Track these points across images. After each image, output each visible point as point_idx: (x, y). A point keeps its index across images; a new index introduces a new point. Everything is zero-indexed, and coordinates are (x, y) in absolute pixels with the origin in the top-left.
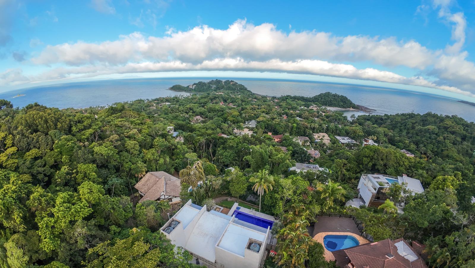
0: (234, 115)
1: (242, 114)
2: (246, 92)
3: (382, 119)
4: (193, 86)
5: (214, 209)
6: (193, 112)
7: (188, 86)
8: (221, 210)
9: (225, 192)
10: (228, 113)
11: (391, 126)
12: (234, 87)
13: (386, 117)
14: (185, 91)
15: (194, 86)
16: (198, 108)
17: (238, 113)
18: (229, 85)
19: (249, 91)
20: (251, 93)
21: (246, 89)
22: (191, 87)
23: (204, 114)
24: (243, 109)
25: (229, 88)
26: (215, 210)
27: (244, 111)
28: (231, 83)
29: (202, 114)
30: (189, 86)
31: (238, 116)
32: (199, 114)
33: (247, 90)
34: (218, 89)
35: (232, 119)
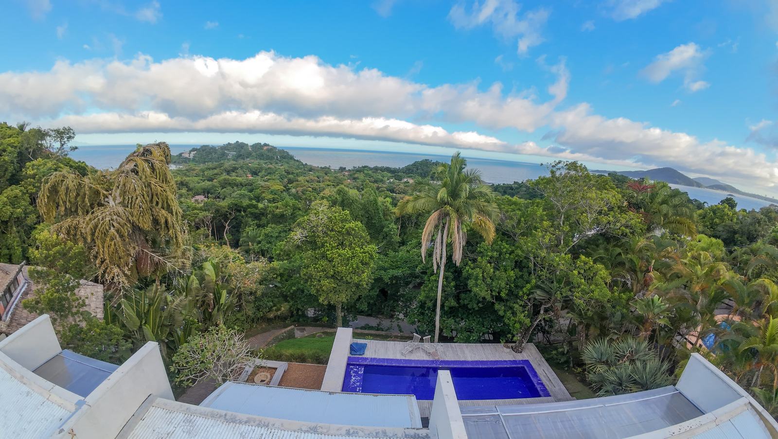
0: (274, 190)
1: (289, 189)
2: (292, 162)
3: (511, 188)
4: (190, 153)
5: (244, 376)
6: (189, 190)
7: (181, 155)
8: (278, 375)
9: (279, 310)
10: (262, 187)
11: (528, 196)
12: (270, 154)
13: (516, 186)
14: (175, 162)
15: (192, 153)
16: (199, 183)
17: (282, 187)
18: (262, 151)
19: (298, 161)
20: (301, 164)
21: (292, 158)
22: (187, 156)
23: (213, 191)
24: (290, 181)
25: (261, 156)
26: (250, 380)
27: (295, 184)
28: (265, 148)
29: (208, 193)
30: (183, 153)
31: (282, 192)
32: (200, 191)
33: (295, 160)
34: (239, 156)
35: (271, 197)
